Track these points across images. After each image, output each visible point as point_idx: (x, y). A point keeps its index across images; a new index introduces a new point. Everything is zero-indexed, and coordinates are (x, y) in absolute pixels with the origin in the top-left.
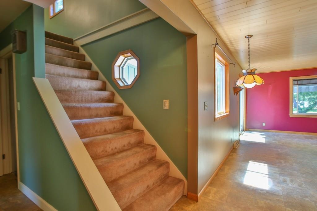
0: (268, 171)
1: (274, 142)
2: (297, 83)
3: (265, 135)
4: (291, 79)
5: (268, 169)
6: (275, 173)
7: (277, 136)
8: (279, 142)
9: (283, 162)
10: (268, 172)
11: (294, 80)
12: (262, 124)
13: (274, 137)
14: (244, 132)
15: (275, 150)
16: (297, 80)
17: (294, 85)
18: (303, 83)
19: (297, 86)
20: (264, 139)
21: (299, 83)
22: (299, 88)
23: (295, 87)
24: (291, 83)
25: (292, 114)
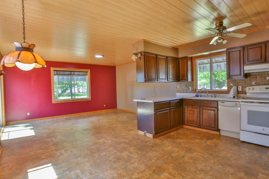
0: (56, 172)
1: (44, 131)
2: (57, 73)
3: (32, 126)
4: (52, 69)
5: (54, 169)
6: (63, 171)
7: (44, 123)
8: (49, 130)
9: (63, 151)
10: (57, 174)
11: (54, 71)
12: (27, 114)
13: (42, 125)
14: (4, 127)
15: (49, 140)
16: (57, 71)
17: (54, 75)
18: (60, 74)
19: (57, 75)
20: (32, 130)
21: (58, 73)
22: (58, 78)
23: (55, 77)
24: (52, 72)
25: (54, 101)
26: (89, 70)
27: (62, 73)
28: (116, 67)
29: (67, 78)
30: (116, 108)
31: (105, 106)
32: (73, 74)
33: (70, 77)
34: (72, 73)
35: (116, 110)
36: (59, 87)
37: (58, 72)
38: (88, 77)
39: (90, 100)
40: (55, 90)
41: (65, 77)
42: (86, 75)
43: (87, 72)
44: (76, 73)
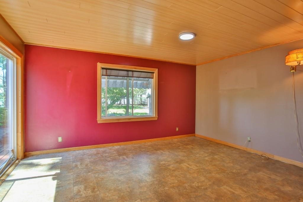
2: (106, 73)
4: (100, 65)
11: (103, 68)
16: (106, 69)
17: (103, 75)
19: (106, 77)
21: (108, 72)
22: (108, 82)
23: (103, 80)
24: (99, 71)
25: (99, 121)
26: (157, 70)
27: (114, 73)
28: (197, 67)
29: (121, 82)
30: (194, 132)
31: (177, 129)
32: (131, 76)
33: (125, 81)
34: (130, 73)
35: (194, 137)
36: (108, 97)
37: (108, 70)
38: (153, 82)
39: (156, 119)
40: (103, 100)
41: (119, 81)
42: (151, 78)
43: (154, 73)
44: (135, 74)
